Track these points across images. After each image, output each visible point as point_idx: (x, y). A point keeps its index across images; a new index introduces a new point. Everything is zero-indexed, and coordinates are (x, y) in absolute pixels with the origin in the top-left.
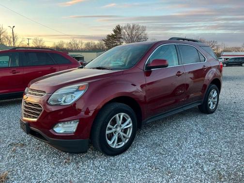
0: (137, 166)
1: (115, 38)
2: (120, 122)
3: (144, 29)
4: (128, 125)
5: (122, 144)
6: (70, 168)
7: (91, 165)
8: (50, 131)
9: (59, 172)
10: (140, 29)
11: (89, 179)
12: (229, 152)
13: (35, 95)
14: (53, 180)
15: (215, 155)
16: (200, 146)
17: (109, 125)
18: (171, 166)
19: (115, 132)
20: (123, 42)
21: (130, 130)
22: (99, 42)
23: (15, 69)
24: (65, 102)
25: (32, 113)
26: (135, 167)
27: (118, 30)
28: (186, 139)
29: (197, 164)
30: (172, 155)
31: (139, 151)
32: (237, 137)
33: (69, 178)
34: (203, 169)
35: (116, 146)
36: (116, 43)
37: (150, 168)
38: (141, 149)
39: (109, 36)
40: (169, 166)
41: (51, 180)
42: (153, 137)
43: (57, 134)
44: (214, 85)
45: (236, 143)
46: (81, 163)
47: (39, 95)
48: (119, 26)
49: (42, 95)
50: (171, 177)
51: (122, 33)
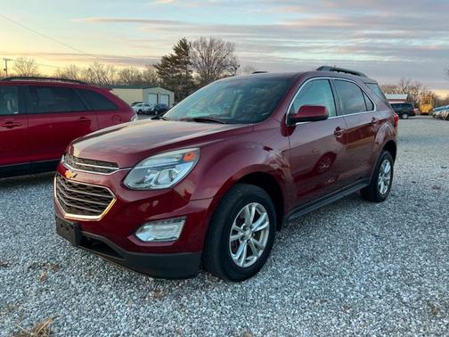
0: (286, 297)
1: (178, 63)
2: (252, 219)
3: (231, 48)
4: (262, 224)
5: (252, 259)
6: (168, 306)
7: (205, 300)
8: (129, 238)
9: (149, 316)
10: (225, 46)
11: (209, 326)
12: (435, 268)
13: (94, 169)
14: (141, 330)
15: (415, 275)
16: (383, 258)
17: (234, 226)
18: (346, 296)
19: (242, 238)
20: (191, 71)
21: (265, 233)
22: (146, 70)
23: (11, 120)
24: (156, 183)
25: (87, 205)
26: (284, 300)
27: (183, 48)
28: (356, 246)
29: (388, 290)
30: (341, 276)
31: (280, 272)
32: (437, 242)
33: (171, 324)
34: (402, 299)
35: (244, 263)
36: (179, 71)
37: (311, 301)
38: (283, 267)
39: (166, 59)
40: (342, 296)
41: (138, 330)
42: (297, 244)
43: (141, 245)
44: (386, 152)
45: (440, 252)
46: (184, 297)
47: (102, 170)
48: (185, 40)
49: (109, 171)
50: (353, 315)
51: (190, 54)
